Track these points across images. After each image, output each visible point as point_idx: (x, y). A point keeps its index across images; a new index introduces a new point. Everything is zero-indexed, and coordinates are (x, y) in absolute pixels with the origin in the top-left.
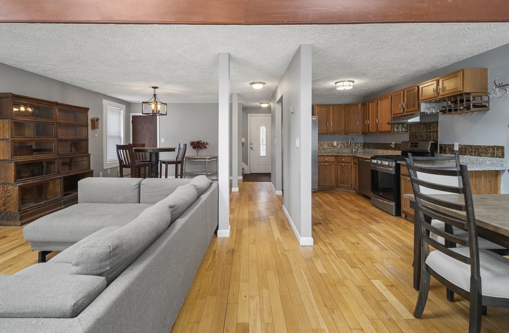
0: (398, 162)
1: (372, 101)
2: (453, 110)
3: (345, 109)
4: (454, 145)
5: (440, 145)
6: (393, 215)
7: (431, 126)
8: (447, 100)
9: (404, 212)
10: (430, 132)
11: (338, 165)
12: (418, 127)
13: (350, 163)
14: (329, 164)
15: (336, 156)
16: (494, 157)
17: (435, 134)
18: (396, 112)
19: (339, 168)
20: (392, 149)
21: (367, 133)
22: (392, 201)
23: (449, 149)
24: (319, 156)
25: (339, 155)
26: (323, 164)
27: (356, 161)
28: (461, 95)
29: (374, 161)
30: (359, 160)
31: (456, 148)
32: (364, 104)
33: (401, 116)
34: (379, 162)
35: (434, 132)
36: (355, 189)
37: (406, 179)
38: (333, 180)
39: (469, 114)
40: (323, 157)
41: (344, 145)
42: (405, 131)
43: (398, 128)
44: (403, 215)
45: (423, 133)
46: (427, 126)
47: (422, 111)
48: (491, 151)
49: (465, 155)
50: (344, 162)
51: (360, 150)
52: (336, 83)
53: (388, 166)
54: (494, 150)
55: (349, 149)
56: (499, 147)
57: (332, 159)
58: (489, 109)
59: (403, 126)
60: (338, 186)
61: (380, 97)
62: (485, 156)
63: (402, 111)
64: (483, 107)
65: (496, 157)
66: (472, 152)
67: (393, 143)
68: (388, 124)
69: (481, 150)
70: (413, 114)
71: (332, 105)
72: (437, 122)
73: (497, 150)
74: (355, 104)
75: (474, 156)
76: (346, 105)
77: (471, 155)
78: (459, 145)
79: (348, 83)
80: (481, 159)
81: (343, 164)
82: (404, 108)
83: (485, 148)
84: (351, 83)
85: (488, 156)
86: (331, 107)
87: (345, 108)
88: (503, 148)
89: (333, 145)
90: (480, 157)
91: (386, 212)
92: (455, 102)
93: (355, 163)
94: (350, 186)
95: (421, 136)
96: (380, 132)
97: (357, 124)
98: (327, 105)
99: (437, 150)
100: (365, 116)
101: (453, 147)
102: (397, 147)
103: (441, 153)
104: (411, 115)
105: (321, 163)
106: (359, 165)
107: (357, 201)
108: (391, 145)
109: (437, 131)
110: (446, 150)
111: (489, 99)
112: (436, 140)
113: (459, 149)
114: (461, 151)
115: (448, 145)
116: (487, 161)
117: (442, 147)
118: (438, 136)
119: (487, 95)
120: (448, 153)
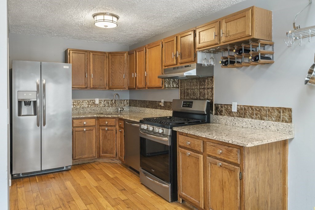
0: (175, 129)
1: (140, 49)
2: (236, 62)
3: (109, 58)
4: (231, 105)
5: (215, 104)
6: (168, 202)
7: (204, 81)
8: (229, 48)
9: (181, 197)
10: (204, 89)
11: (99, 128)
12: (191, 83)
13: (115, 126)
14: (89, 128)
15: (98, 118)
16: (279, 121)
17: (209, 90)
18: (168, 64)
19: (101, 134)
20: (161, 108)
21: (134, 89)
22: (167, 182)
23: (226, 109)
24: (73, 119)
25: (102, 116)
26: (81, 129)
27: (122, 123)
29: (144, 127)
30: (125, 123)
31: (234, 109)
32: (130, 53)
33: (174, 68)
34: (151, 128)
35: (208, 88)
36: (120, 159)
37: (184, 154)
38: (94, 150)
39: (257, 66)
40: (80, 121)
41: (109, 103)
42: (176, 87)
43: (169, 83)
44: (180, 200)
45: (196, 90)
46: (200, 82)
47: (199, 62)
48: (276, 113)
49: (244, 117)
50: (107, 126)
51: (126, 109)
52: (94, 16)
53: (163, 135)
54: (280, 112)
55: (114, 108)
56: (285, 109)
57: (92, 122)
58: (273, 62)
59: (174, 81)
60: (99, 157)
61: (149, 45)
62: (269, 120)
63: (175, 62)
64: (268, 59)
65: (282, 121)
66: (252, 114)
67: (163, 101)
68: (159, 77)
69: (263, 113)
70: (188, 66)
71: (92, 52)
72: (212, 77)
73: (283, 112)
74: (121, 54)
75: (256, 119)
76: (110, 53)
77: (252, 118)
78: (238, 105)
79: (110, 18)
80: (264, 124)
81: (106, 129)
82: (177, 58)
83: (269, 110)
84: (115, 19)
85: (272, 119)
86: (91, 54)
87: (109, 56)
88: (290, 110)
89: (94, 103)
90: (263, 121)
91: (158, 195)
92: (239, 51)
93: (120, 127)
94: (114, 155)
95: (194, 94)
96: (149, 88)
97: (122, 78)
98: (86, 51)
99: (213, 111)
100: (132, 68)
101: (231, 107)
102: (167, 106)
103: (216, 114)
104: (186, 67)
105: (77, 129)
106: (124, 129)
107: (123, 179)
108: (160, 104)
109: (212, 88)
110: (222, 111)
111: (273, 49)
112: (211, 98)
113: (237, 110)
114: (239, 112)
115: (225, 105)
116: (272, 126)
117: (218, 107)
118: (213, 94)
119: (272, 45)
120: (225, 115)
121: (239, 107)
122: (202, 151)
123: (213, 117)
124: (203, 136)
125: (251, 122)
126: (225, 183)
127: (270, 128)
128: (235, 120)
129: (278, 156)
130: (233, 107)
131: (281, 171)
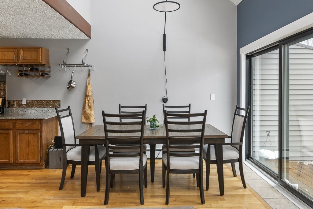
4: (22, 100)
5: (7, 100)
8: (24, 66)
16: (54, 107)
17: (2, 91)
23: (17, 104)
28: (37, 65)
31: (24, 103)
48: (52, 103)
49: (32, 107)
54: (54, 103)
56: (57, 101)
58: (50, 77)
62: (48, 107)
64: (48, 75)
66: (38, 105)
69: (44, 103)
72: (5, 82)
73: (56, 102)
75: (40, 107)
77: (37, 107)
80: (45, 110)
83: (48, 102)
85: (50, 107)
88: (60, 101)
90: (45, 108)
99: (5, 105)
101: (22, 102)
103: (8, 107)
109: (5, 90)
110: (14, 104)
111: (50, 69)
112: (4, 96)
113: (26, 103)
114: (28, 104)
115: (16, 100)
116: (50, 110)
117: (10, 102)
118: (5, 94)
119: (50, 67)
120: (16, 107)
121: (28, 101)
122: (12, 128)
123: (6, 109)
124: (13, 119)
125: (37, 110)
126: (30, 141)
127: (49, 111)
128: (25, 109)
129: (55, 124)
130: (23, 101)
131: (56, 132)
